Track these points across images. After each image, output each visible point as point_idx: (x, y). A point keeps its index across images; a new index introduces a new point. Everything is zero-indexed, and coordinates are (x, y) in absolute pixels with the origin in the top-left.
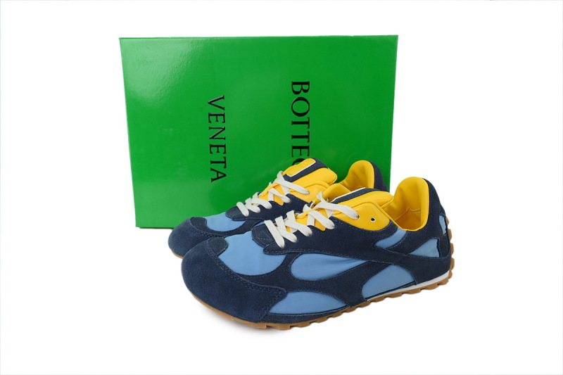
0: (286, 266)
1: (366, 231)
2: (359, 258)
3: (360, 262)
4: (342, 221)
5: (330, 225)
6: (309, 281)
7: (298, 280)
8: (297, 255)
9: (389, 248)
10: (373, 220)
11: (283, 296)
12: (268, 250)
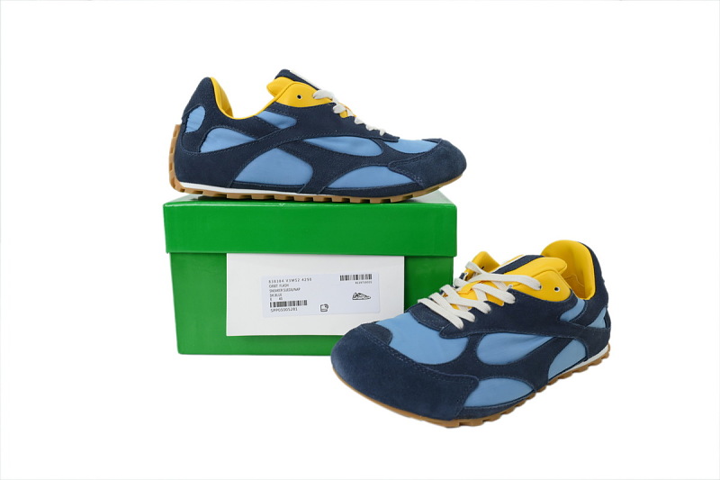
0: (471, 350)
1: (550, 303)
2: (545, 335)
3: (546, 339)
4: (523, 294)
5: (510, 299)
6: (499, 366)
7: (487, 365)
8: (481, 336)
9: (572, 320)
10: (556, 289)
11: (475, 385)
12: (445, 333)
